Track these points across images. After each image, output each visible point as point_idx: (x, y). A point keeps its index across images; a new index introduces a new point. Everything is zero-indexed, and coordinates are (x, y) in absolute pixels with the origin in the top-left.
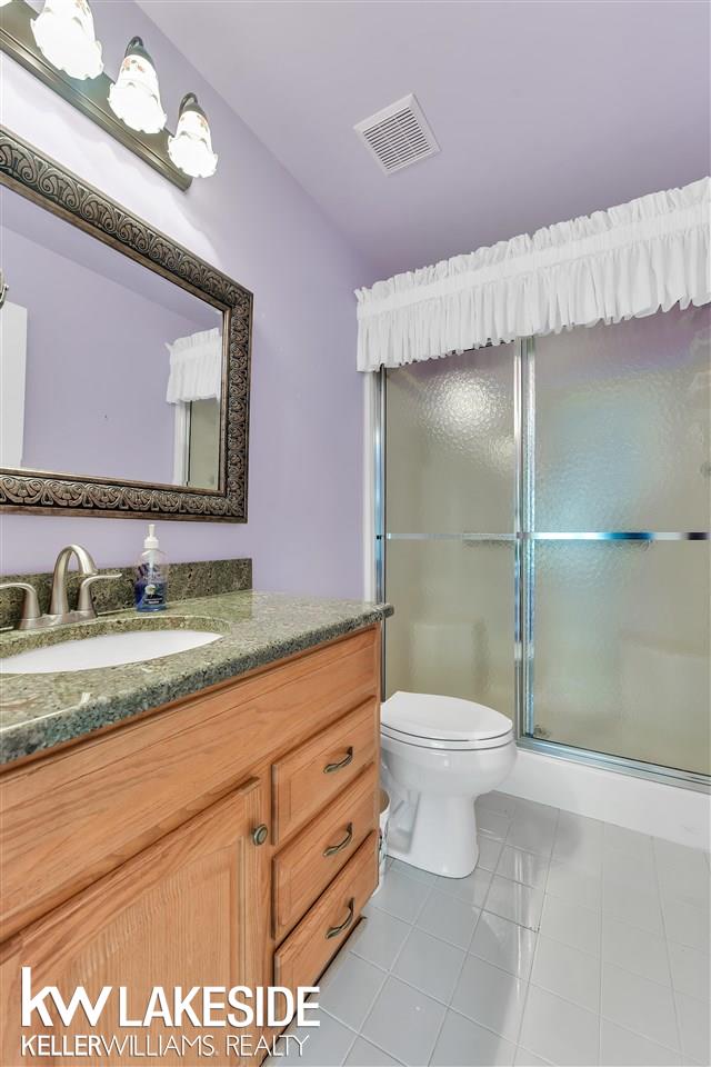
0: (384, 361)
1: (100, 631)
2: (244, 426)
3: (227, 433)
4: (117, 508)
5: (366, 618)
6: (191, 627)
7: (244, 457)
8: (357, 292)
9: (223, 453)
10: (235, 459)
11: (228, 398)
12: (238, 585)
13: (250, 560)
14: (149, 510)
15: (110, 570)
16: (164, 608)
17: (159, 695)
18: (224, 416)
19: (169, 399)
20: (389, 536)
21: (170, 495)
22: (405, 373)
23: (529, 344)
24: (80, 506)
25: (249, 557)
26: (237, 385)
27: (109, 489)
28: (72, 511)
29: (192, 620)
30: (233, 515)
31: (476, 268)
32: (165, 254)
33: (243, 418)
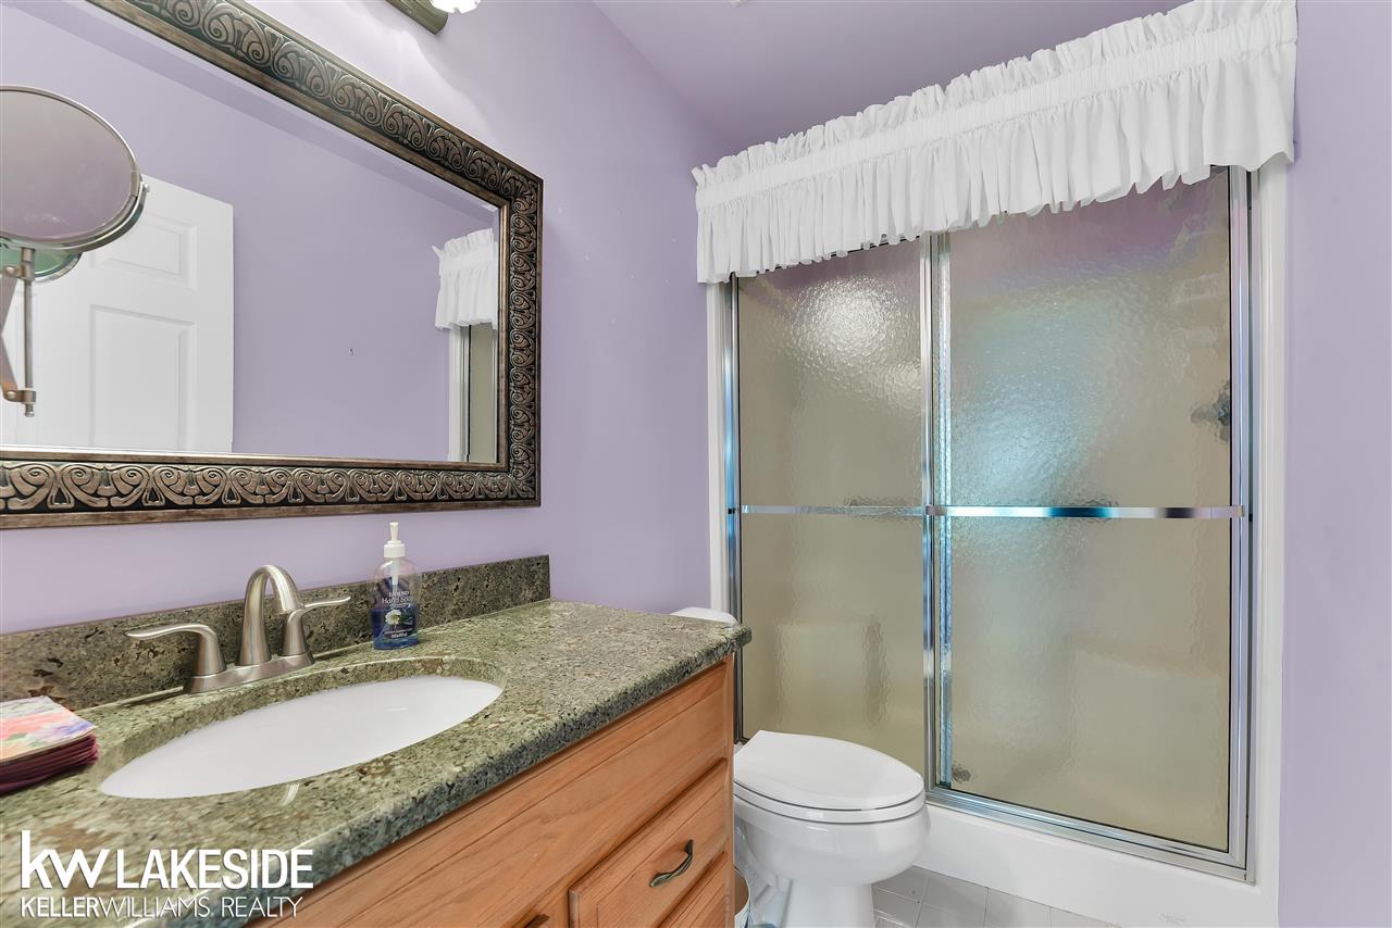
0: (735, 268)
1: (316, 685)
2: (533, 369)
3: (508, 381)
4: (342, 501)
5: (710, 653)
6: (452, 674)
7: (534, 414)
8: (695, 172)
9: (503, 410)
10: (521, 417)
11: (508, 331)
12: (529, 594)
13: (547, 557)
14: (392, 500)
15: (335, 589)
16: (416, 642)
17: (371, 837)
18: (503, 357)
19: (439, 323)
20: (745, 510)
21: (424, 476)
22: (765, 283)
23: (941, 243)
24: (284, 502)
25: (545, 554)
26: (522, 312)
27: (329, 473)
28: (270, 509)
29: (454, 663)
30: (519, 498)
31: (866, 134)
32: (407, 127)
33: (531, 359)
